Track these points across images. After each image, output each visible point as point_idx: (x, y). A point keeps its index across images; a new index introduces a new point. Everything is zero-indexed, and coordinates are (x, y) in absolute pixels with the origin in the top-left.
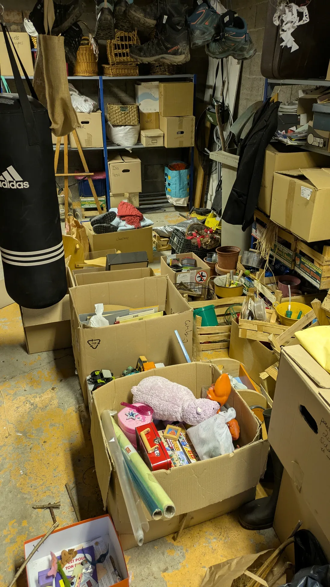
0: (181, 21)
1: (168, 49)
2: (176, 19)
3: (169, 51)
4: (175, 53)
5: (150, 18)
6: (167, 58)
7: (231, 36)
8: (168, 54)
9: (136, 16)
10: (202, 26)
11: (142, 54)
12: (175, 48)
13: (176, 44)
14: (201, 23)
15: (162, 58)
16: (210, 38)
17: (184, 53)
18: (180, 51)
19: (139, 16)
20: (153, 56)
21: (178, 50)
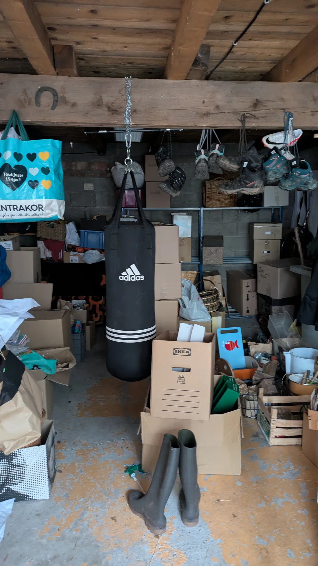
0: (258, 165)
1: (246, 184)
2: (254, 164)
3: (247, 186)
4: (252, 187)
5: (234, 164)
6: (246, 190)
7: (298, 174)
8: (247, 187)
9: (223, 163)
10: (274, 168)
11: (227, 188)
12: (252, 183)
13: (253, 181)
14: (273, 167)
15: (242, 190)
16: (281, 176)
17: (259, 187)
18: (255, 185)
19: (225, 163)
20: (236, 189)
21: (254, 184)
